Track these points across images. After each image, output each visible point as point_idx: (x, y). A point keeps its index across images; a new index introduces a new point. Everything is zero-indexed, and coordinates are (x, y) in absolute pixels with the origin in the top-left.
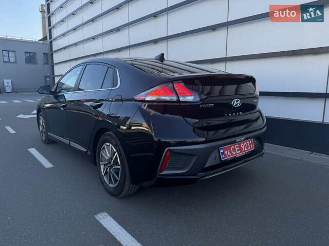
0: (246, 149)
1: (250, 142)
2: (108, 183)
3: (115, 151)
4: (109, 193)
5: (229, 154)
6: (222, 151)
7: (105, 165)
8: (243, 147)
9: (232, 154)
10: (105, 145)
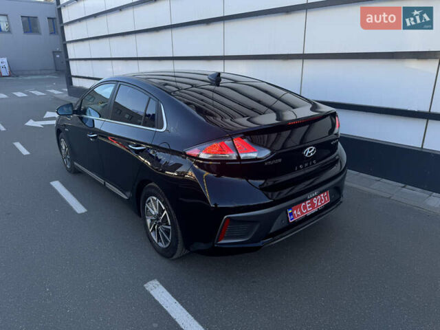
0: (319, 204)
1: (325, 194)
2: (156, 241)
3: (164, 208)
4: (158, 252)
5: (299, 213)
6: (290, 211)
7: (152, 220)
8: (316, 202)
9: (302, 213)
10: (150, 198)
